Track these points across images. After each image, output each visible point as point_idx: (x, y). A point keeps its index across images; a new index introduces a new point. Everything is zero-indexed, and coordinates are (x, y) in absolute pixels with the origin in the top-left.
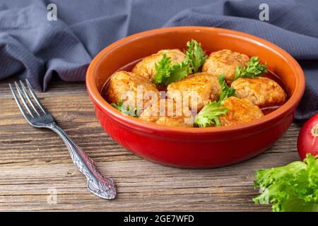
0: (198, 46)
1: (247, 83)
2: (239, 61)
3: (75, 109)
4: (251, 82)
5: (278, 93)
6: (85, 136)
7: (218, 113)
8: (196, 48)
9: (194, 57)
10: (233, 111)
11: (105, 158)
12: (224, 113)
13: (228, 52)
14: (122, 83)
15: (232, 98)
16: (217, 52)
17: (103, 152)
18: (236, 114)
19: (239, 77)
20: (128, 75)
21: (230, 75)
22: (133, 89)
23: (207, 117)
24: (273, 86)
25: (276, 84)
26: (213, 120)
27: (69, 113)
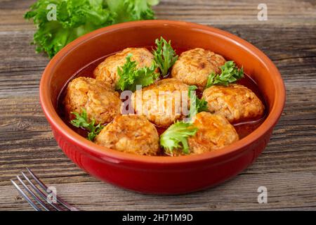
0: (167, 45)
1: (220, 94)
2: (212, 64)
3: (30, 114)
4: (225, 93)
5: (255, 106)
6: (40, 149)
7: (186, 134)
8: (164, 48)
9: (163, 58)
10: (204, 132)
11: (60, 179)
12: (193, 134)
13: (201, 51)
14: (80, 93)
15: (203, 114)
16: (189, 52)
17: (58, 171)
18: (206, 135)
19: (212, 85)
20: (88, 83)
21: (202, 81)
22: (92, 101)
23: (174, 139)
24: (250, 98)
25: (252, 95)
26: (180, 143)
27: (24, 119)
